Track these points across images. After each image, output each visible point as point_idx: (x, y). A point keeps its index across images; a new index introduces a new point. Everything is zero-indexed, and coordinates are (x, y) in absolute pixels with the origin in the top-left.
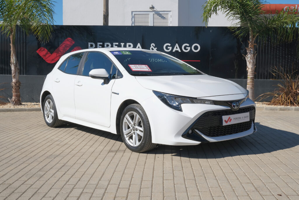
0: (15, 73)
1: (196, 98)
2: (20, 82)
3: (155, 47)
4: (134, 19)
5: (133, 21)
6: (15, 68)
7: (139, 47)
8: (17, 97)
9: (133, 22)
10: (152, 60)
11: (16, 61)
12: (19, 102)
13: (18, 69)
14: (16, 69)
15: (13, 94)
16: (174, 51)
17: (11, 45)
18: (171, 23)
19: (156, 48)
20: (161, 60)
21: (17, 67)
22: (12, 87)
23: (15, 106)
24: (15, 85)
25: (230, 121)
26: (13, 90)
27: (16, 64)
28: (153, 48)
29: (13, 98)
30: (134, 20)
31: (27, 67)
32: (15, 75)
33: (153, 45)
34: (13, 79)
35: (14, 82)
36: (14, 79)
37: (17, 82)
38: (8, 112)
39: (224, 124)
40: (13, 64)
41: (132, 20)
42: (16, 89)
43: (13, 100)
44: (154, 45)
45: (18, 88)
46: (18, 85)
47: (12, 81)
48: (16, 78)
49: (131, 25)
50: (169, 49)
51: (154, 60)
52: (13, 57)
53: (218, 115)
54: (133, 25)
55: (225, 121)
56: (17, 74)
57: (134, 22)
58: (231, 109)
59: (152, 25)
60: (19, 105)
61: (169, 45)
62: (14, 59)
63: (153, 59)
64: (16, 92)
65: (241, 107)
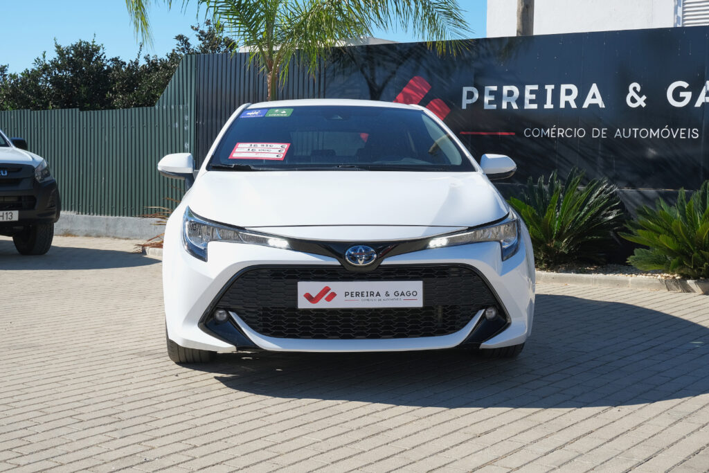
1: (242, 229)
3: (640, 95)
4: (684, 8)
5: (680, 13)
7: (594, 97)
9: (678, 18)
10: (633, 132)
16: (698, 104)
19: (644, 97)
20: (658, 130)
25: (329, 299)
28: (636, 97)
30: (684, 12)
33: (635, 89)
39: (303, 304)
41: (676, 12)
44: (639, 89)
50: (683, 99)
51: (638, 132)
53: (288, 278)
55: (308, 297)
57: (683, 16)
58: (342, 265)
61: (685, 85)
63: (636, 130)
65: (386, 262)
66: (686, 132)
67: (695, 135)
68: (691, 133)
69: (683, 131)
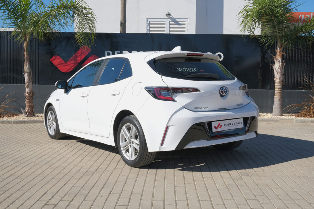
0: (29, 82)
2: (34, 92)
4: (150, 26)
5: (148, 28)
6: (29, 77)
8: (30, 108)
9: (148, 29)
11: (30, 70)
12: (32, 113)
13: (31, 78)
14: (29, 79)
15: (26, 105)
17: (25, 53)
18: (188, 31)
21: (30, 76)
22: (26, 98)
23: (28, 117)
24: (29, 95)
26: (26, 100)
27: (30, 72)
29: (27, 108)
30: (150, 28)
31: (40, 76)
32: (28, 85)
34: (26, 89)
35: (27, 92)
36: (28, 89)
37: (30, 92)
38: (22, 123)
40: (27, 72)
41: (147, 28)
42: (29, 99)
43: (26, 111)
45: (32, 98)
46: (31, 95)
47: (25, 90)
48: (30, 88)
49: (146, 33)
52: (27, 66)
54: (148, 33)
56: (31, 84)
57: (150, 29)
59: (168, 33)
60: (32, 116)
62: (27, 68)
64: (29, 102)
66: (192, 69)
67: (195, 70)
68: (193, 70)
69: (191, 69)
